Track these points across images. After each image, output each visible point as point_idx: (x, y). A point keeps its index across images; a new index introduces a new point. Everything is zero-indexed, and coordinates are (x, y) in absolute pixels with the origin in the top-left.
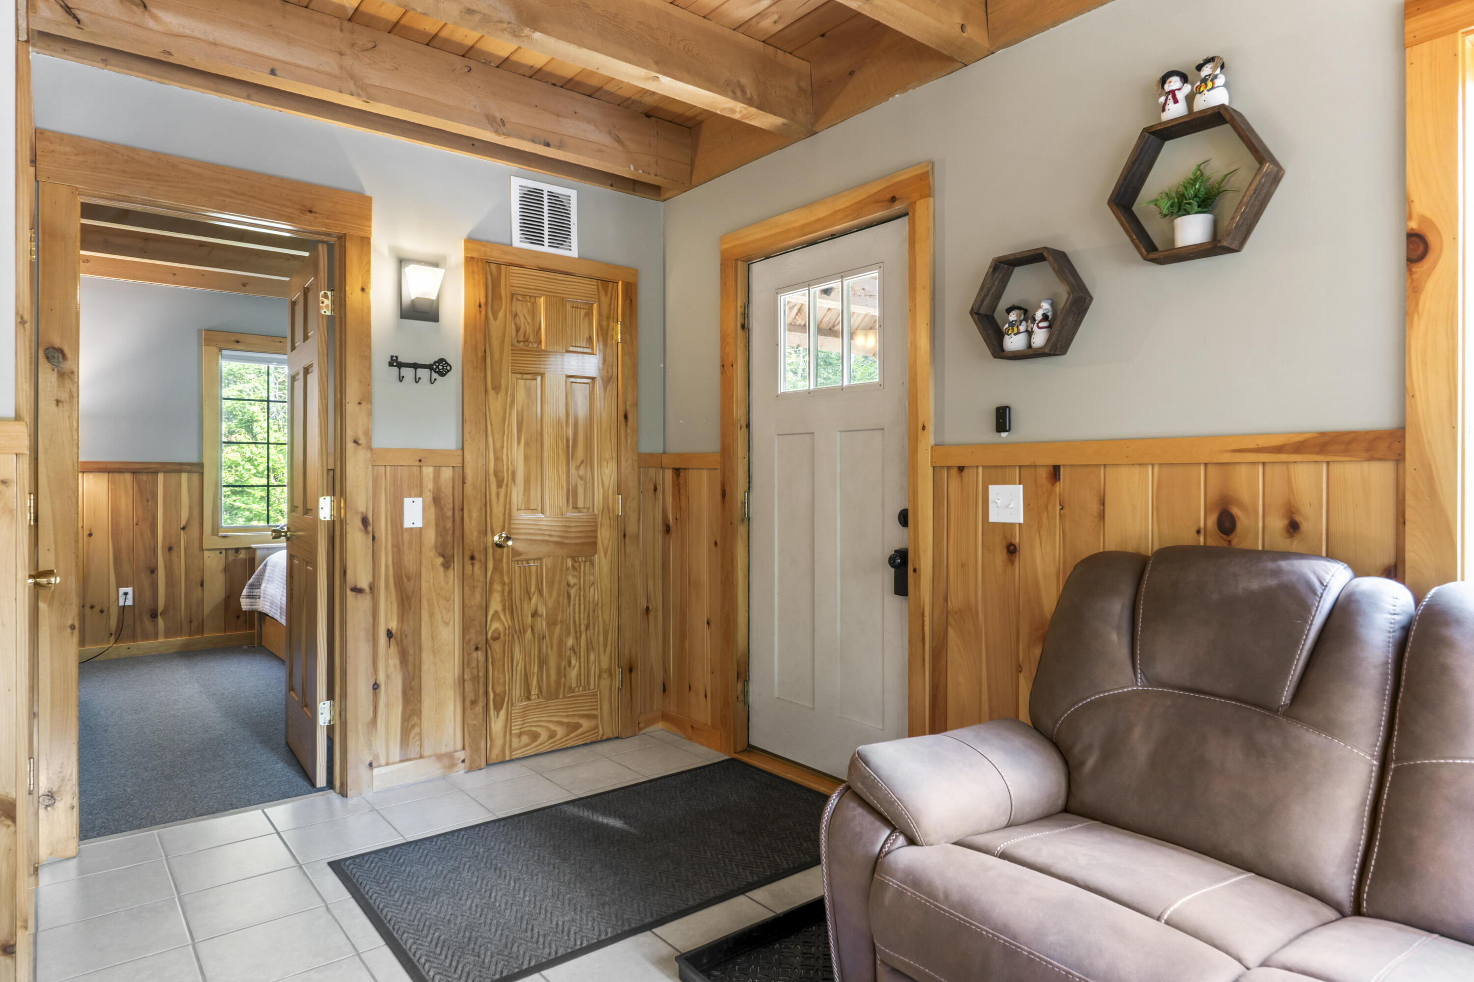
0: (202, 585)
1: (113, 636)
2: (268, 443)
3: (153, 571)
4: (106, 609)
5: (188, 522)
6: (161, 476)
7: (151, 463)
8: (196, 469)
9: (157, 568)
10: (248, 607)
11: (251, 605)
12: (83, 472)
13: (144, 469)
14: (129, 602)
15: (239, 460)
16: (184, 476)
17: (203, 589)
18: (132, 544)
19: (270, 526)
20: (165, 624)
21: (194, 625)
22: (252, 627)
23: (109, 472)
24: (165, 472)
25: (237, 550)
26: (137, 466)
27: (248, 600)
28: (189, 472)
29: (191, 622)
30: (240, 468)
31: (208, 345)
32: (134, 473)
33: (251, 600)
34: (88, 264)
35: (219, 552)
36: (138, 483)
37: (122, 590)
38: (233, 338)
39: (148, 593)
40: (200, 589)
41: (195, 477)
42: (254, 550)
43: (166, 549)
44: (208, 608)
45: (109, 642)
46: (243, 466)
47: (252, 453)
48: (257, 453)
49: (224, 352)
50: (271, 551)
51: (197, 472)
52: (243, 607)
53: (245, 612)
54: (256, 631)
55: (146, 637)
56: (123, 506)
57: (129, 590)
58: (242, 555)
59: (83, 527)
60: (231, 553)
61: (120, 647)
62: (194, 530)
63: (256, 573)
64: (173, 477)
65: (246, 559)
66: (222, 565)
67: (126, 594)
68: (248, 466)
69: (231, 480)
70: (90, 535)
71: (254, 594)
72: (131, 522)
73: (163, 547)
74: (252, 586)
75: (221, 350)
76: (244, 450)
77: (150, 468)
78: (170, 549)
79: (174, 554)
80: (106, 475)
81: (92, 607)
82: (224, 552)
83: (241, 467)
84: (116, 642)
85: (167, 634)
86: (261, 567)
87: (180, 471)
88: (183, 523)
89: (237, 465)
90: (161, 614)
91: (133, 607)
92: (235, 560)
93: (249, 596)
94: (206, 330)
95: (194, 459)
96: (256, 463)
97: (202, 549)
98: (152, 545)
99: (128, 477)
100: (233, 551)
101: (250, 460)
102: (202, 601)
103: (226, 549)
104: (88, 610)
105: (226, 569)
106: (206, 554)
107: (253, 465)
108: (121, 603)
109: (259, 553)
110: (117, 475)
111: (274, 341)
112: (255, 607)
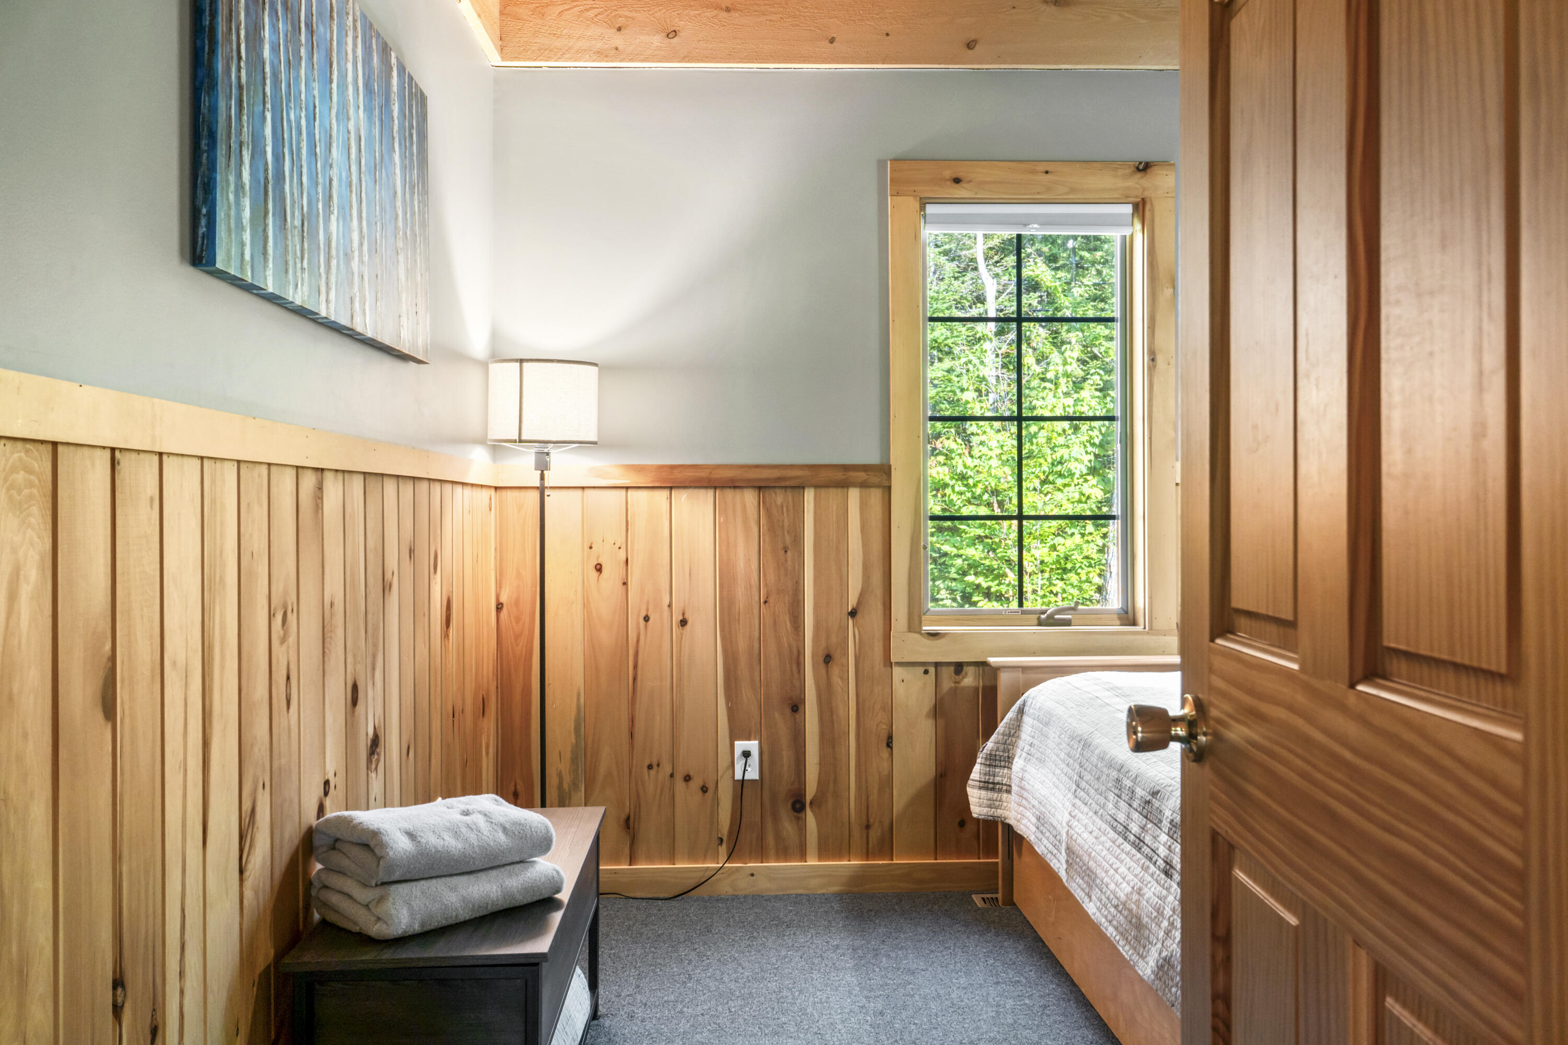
0: (889, 744)
1: (724, 846)
2: (1019, 419)
3: (796, 707)
4: (711, 786)
5: (859, 602)
6: (809, 495)
7: (792, 467)
8: (874, 479)
9: (803, 701)
10: (985, 810)
11: (990, 806)
12: (671, 488)
13: (779, 479)
14: (753, 774)
15: (947, 480)
16: (854, 494)
17: (892, 755)
18: (756, 645)
19: (1024, 612)
20: (819, 825)
21: (875, 834)
22: (991, 850)
23: (715, 488)
24: (816, 487)
25: (959, 667)
26: (766, 474)
27: (983, 792)
28: (863, 485)
29: (868, 827)
30: (948, 491)
31: (898, 194)
32: (760, 488)
33: (990, 794)
34: (675, 40)
35: (922, 669)
36: (769, 515)
37: (741, 745)
38: (948, 174)
39: (786, 756)
40: (885, 753)
41: (875, 496)
42: (995, 671)
43: (821, 660)
44: (900, 798)
45: (716, 859)
46: (953, 487)
47: (965, 466)
48: (972, 466)
49: (931, 209)
50: (1032, 676)
51: (878, 486)
52: (972, 807)
53: (978, 820)
54: (999, 860)
55: (784, 853)
56: (741, 565)
57: (753, 745)
58: (969, 680)
59: (670, 606)
60: (947, 673)
61: (738, 869)
62: (873, 616)
63: (1001, 728)
64: (834, 494)
65: (977, 689)
66: (928, 702)
67: (746, 754)
68: (959, 487)
69: (937, 510)
70: (684, 623)
71: (997, 779)
72: (757, 599)
73: (814, 655)
74: (994, 761)
75: (923, 203)
76: (954, 462)
77: (791, 478)
78: (828, 659)
79: (835, 671)
80: (710, 493)
81: (687, 778)
82: (932, 670)
83: (950, 488)
84: (729, 858)
85: (824, 851)
86: (1011, 715)
87: (844, 485)
88: (852, 602)
89: (946, 486)
90: (811, 803)
91: (758, 784)
92: (954, 691)
93: (988, 785)
94: (895, 160)
95: (873, 458)
96: (971, 482)
97: (888, 663)
98: (795, 650)
99: (750, 497)
100: (952, 668)
101: (963, 477)
102: (887, 782)
103: (937, 665)
104: (680, 785)
105: (938, 711)
106: (897, 671)
107: (967, 485)
108: (738, 776)
109: (1004, 679)
110: (729, 493)
111: (1034, 172)
112: (999, 812)
